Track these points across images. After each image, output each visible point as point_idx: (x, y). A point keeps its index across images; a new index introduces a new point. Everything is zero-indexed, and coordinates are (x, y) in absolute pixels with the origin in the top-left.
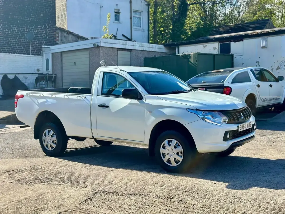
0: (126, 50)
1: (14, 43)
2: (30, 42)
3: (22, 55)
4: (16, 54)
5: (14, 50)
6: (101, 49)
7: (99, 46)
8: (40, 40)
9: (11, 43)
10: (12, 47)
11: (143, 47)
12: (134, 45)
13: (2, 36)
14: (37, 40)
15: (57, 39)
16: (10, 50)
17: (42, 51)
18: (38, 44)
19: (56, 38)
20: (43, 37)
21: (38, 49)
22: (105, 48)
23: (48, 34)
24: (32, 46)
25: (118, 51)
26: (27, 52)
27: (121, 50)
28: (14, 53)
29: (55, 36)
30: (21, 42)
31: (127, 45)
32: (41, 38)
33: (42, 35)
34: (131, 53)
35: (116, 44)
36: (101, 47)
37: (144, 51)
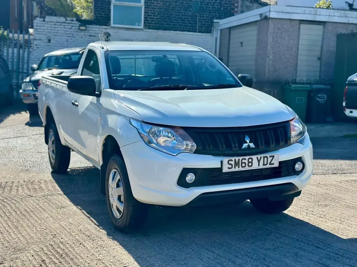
0: (317, 23)
1: (176, 18)
2: (198, 15)
3: (186, 33)
4: (178, 32)
5: (176, 27)
6: (270, 21)
7: (268, 17)
8: (211, 13)
9: (173, 17)
10: (173, 22)
11: (348, 17)
12: (331, 15)
13: (162, 8)
14: (208, 13)
15: (236, 9)
16: (172, 26)
17: (213, 27)
18: (208, 17)
19: (234, 9)
20: (215, 8)
21: (208, 25)
22: (278, 20)
23: (223, 4)
24: (200, 20)
25: (300, 24)
26: (193, 29)
27: (307, 22)
28: (176, 30)
29: (232, 6)
30: (186, 16)
31: (317, 15)
32: (213, 10)
33: (214, 5)
34: (324, 28)
35: (297, 13)
36: (271, 18)
37: (348, 24)
